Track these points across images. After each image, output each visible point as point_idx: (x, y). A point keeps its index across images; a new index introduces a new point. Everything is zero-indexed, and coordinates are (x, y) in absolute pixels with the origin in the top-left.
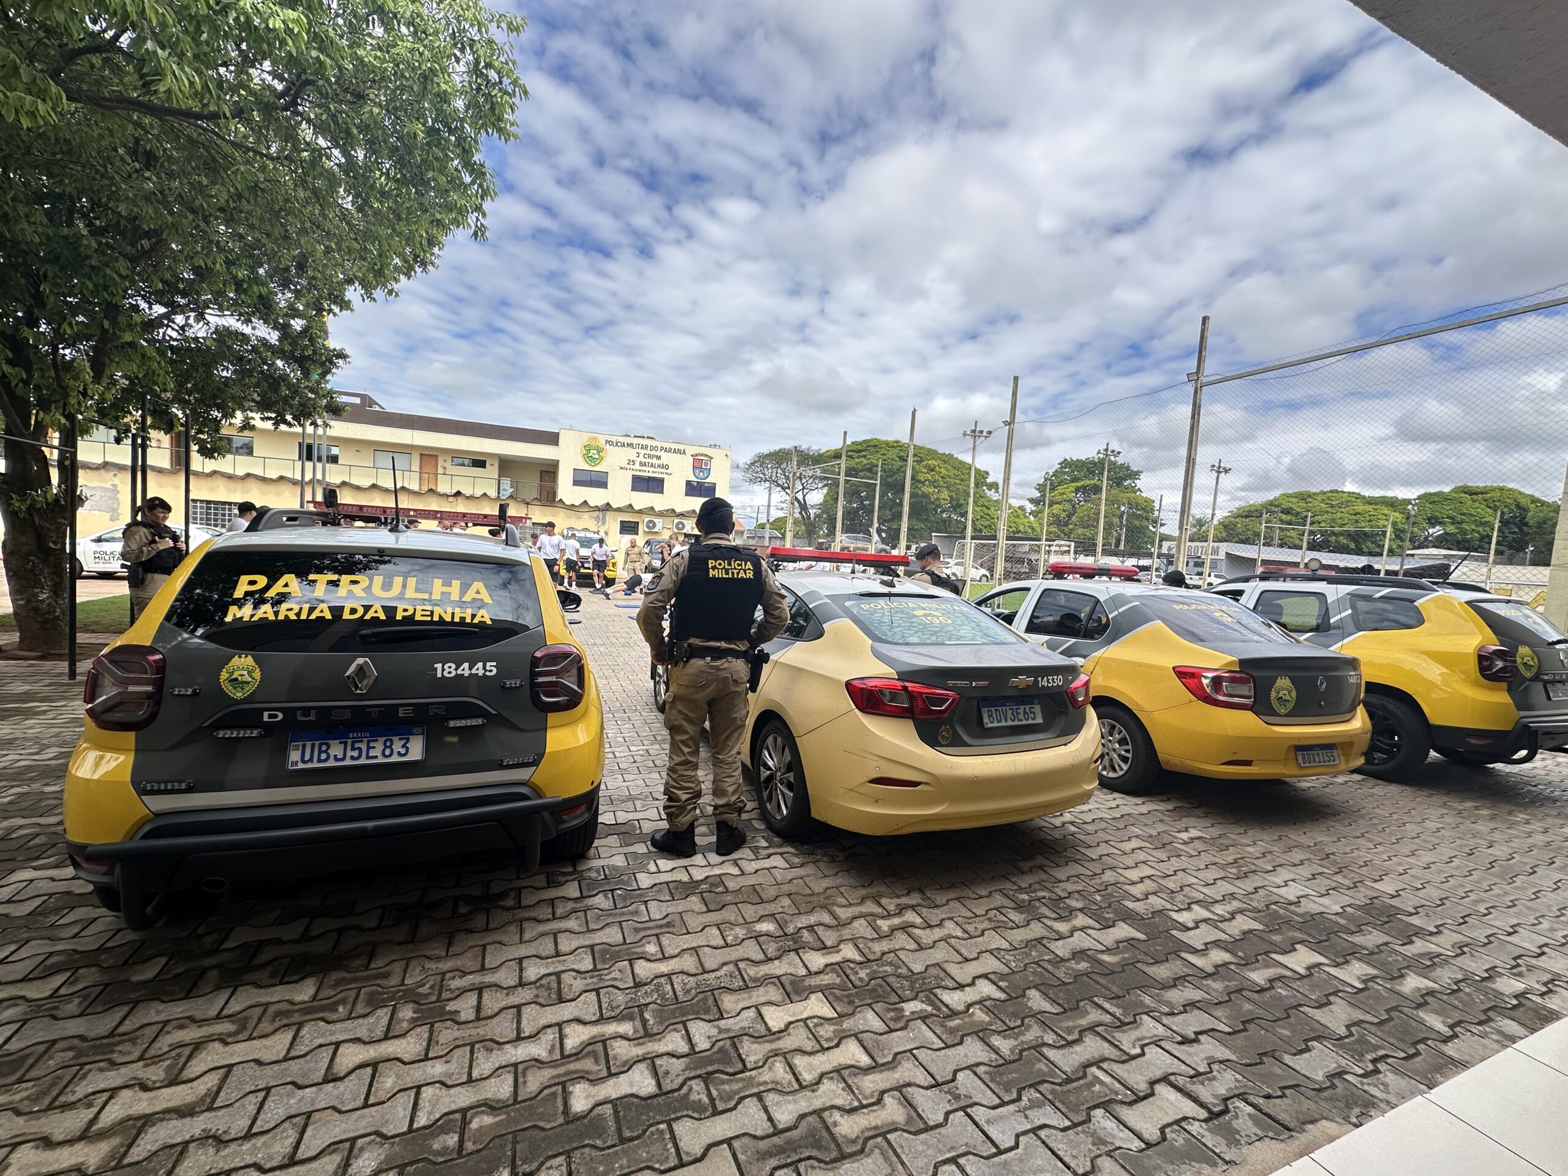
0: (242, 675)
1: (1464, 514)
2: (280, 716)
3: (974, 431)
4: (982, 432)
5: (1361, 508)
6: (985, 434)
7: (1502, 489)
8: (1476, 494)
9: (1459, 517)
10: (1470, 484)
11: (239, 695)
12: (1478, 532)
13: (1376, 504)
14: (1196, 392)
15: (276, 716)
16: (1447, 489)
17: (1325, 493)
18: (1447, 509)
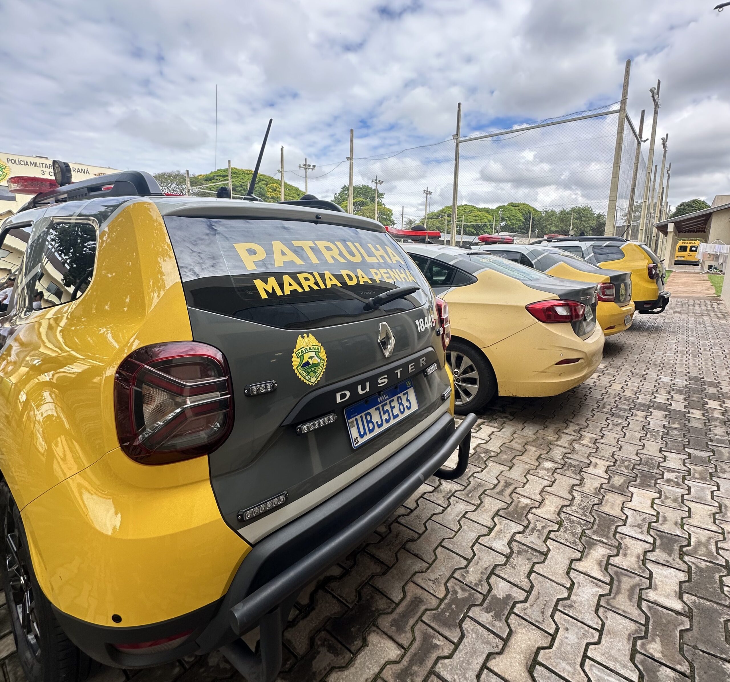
0: (311, 358)
1: (513, 216)
2: (348, 394)
3: (305, 165)
4: (309, 166)
5: (477, 213)
6: (311, 167)
7: (524, 204)
8: (516, 206)
9: (511, 217)
10: (514, 202)
11: (313, 380)
12: (517, 224)
13: (482, 211)
14: (457, 146)
15: (345, 395)
16: (506, 204)
17: (462, 206)
18: (507, 214)
